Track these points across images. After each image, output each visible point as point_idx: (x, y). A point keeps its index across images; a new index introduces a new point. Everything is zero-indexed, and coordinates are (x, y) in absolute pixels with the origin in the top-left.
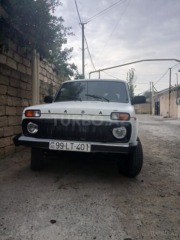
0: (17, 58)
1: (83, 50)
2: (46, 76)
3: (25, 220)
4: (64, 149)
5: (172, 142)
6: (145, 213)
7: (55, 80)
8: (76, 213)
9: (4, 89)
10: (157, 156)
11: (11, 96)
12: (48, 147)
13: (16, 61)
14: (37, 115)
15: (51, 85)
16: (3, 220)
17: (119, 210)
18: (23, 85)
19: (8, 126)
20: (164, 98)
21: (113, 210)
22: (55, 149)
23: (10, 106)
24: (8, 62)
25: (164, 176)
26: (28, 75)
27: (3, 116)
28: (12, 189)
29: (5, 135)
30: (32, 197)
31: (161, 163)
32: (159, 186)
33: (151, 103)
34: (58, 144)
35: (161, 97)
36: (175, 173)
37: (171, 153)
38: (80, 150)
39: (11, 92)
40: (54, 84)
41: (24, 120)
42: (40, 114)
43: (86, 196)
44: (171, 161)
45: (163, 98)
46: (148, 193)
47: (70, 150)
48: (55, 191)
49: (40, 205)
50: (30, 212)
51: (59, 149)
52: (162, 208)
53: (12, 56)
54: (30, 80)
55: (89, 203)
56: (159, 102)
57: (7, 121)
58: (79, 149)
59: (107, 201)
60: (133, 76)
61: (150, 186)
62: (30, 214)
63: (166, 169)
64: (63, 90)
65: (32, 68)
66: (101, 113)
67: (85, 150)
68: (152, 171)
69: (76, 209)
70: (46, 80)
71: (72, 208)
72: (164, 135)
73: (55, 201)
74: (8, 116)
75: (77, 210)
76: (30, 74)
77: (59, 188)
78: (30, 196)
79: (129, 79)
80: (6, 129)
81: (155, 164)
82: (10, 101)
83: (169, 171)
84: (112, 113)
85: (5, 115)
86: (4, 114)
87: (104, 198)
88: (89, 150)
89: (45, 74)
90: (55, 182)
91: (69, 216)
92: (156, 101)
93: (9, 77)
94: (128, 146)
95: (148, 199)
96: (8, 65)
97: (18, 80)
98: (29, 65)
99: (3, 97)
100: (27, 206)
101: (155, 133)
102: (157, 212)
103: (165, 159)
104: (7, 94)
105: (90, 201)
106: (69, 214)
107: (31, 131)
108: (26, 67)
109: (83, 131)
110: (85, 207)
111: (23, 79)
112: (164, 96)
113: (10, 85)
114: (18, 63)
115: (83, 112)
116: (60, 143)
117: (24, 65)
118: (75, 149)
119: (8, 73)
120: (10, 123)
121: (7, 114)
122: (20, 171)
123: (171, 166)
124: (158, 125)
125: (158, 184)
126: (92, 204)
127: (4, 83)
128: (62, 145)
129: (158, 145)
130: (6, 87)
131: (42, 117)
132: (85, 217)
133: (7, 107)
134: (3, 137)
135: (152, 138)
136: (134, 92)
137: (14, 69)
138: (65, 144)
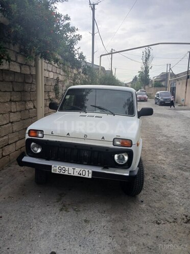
0: (20, 59)
1: (93, 35)
2: (52, 71)
3: (28, 251)
4: (66, 173)
5: (181, 145)
6: (138, 244)
7: (62, 73)
8: (74, 243)
9: (7, 97)
10: (163, 166)
11: (15, 101)
12: (51, 170)
13: (19, 63)
14: (40, 135)
15: (58, 80)
16: (8, 250)
17: (114, 240)
18: (27, 87)
19: (13, 133)
20: (181, 84)
21: (109, 240)
22: (58, 172)
23: (14, 112)
24: (11, 67)
25: (165, 195)
26: (32, 75)
27: (8, 124)
28: (17, 210)
29: (10, 142)
30: (35, 221)
31: (164, 176)
32: (158, 208)
33: (167, 87)
34: (60, 168)
35: (177, 83)
36: (176, 192)
37: (178, 162)
38: (82, 176)
39: (15, 98)
40: (61, 78)
41: (28, 139)
42: (43, 135)
43: (86, 221)
44: (174, 174)
45: (179, 84)
46: (145, 219)
47: (72, 174)
48: (57, 214)
49: (42, 233)
50: (32, 241)
51: (61, 173)
52: (155, 238)
53: (14, 59)
54: (34, 80)
55: (88, 231)
56: (175, 87)
57: (11, 128)
58: (80, 174)
59: (105, 228)
60: (149, 56)
61: (149, 208)
62: (33, 243)
63: (168, 185)
64: (68, 97)
65: (36, 66)
66: (103, 138)
67: (86, 176)
68: (154, 188)
69: (75, 238)
70: (51, 75)
71: (71, 236)
72: (175, 134)
73: (56, 227)
74: (12, 123)
75: (75, 240)
76: (34, 73)
77: (61, 210)
78: (34, 220)
79: (144, 59)
80: (11, 136)
81: (158, 177)
82: (14, 107)
83: (171, 188)
84: (114, 139)
85: (10, 122)
86: (8, 121)
87: (102, 224)
88: (90, 176)
89: (50, 70)
90: (58, 202)
91: (67, 246)
92: (172, 86)
93: (12, 82)
94: (128, 175)
95: (144, 226)
96: (11, 70)
97: (21, 83)
98: (33, 64)
99: (7, 104)
100: (30, 234)
101: (165, 131)
102: (150, 243)
103: (169, 171)
104: (10, 101)
105: (89, 227)
106: (68, 244)
107: (35, 151)
108: (30, 66)
109: (85, 154)
110: (83, 236)
111: (27, 81)
112: (181, 82)
113: (13, 90)
114: (21, 65)
115: (86, 136)
116: (62, 167)
117: (28, 65)
118: (76, 174)
119: (11, 78)
120: (14, 129)
121: (11, 121)
122: (25, 185)
123: (174, 181)
124: (170, 117)
125: (157, 205)
126: (90, 232)
127: (7, 90)
128: (64, 169)
129: (165, 150)
130: (10, 93)
131: (45, 138)
132: (82, 248)
133: (11, 113)
134: (8, 144)
135: (161, 138)
136: (149, 74)
137: (17, 72)
138: (67, 169)
